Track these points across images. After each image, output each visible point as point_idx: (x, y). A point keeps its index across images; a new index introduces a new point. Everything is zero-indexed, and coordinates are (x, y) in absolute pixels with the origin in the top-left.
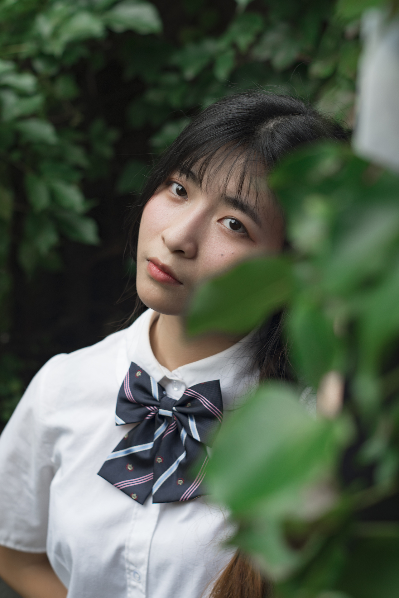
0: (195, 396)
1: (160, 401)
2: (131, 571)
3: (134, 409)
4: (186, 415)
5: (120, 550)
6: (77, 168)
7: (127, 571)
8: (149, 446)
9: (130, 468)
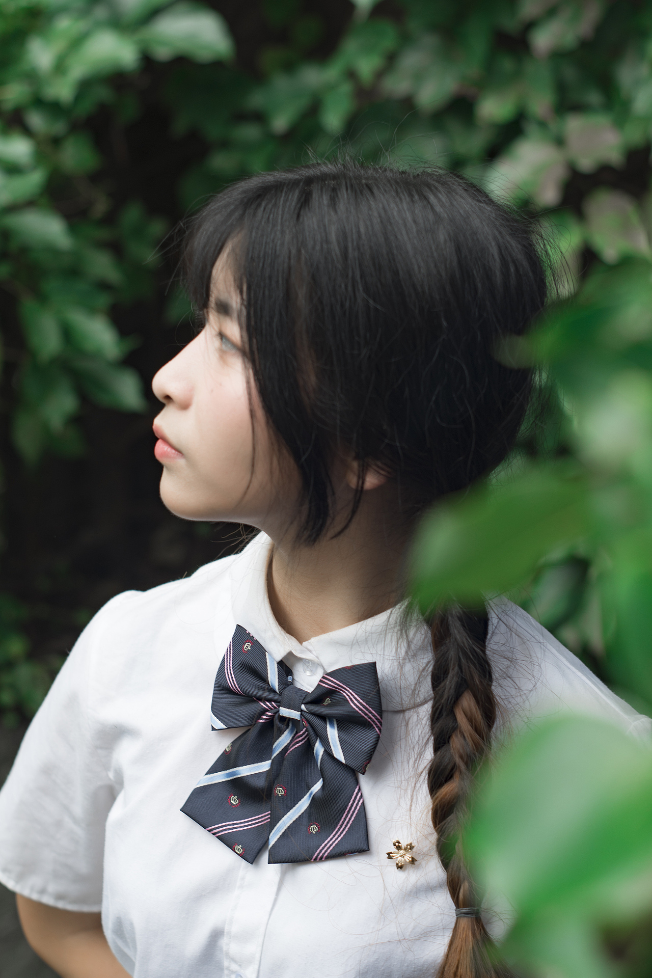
0: (337, 688)
1: (281, 694)
2: (233, 972)
3: (241, 704)
4: (324, 718)
5: (216, 936)
6: (104, 286)
7: (226, 972)
8: (264, 766)
9: (234, 801)
